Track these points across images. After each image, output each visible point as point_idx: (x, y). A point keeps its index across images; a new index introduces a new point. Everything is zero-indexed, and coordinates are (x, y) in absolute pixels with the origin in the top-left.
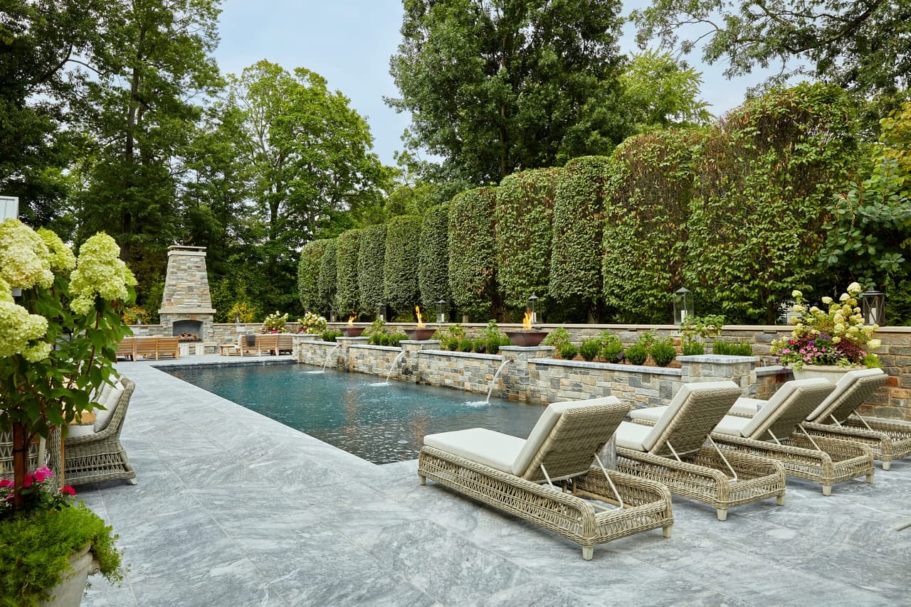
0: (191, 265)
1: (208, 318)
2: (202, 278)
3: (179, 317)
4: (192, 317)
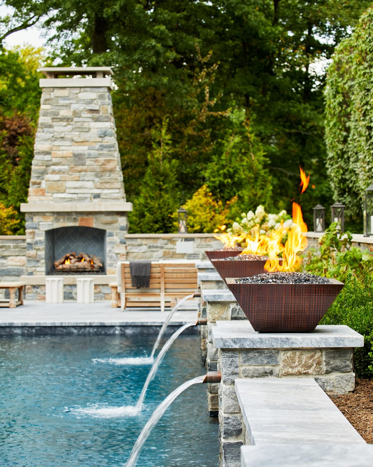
0: (80, 107)
1: (116, 222)
2: (104, 135)
3: (57, 220)
4: (82, 220)
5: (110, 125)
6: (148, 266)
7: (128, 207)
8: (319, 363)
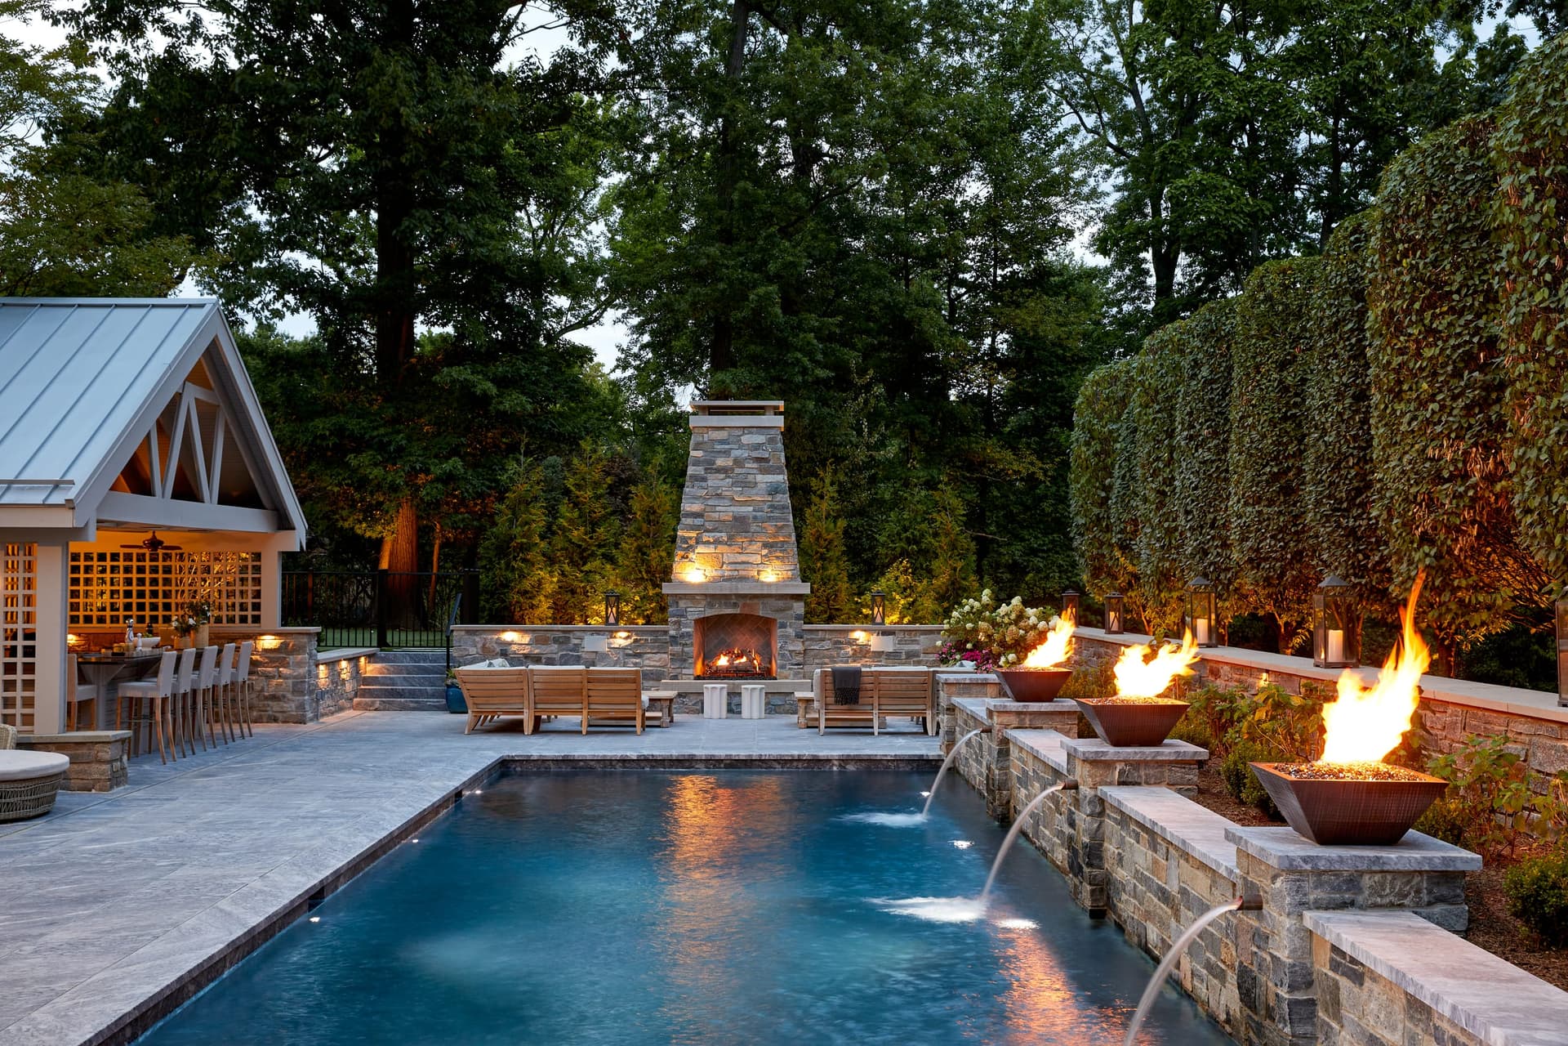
0: (743, 454)
1: (791, 608)
2: (774, 490)
3: (711, 606)
4: (744, 605)
5: (782, 478)
6: (856, 674)
7: (805, 589)
8: (1418, 892)
